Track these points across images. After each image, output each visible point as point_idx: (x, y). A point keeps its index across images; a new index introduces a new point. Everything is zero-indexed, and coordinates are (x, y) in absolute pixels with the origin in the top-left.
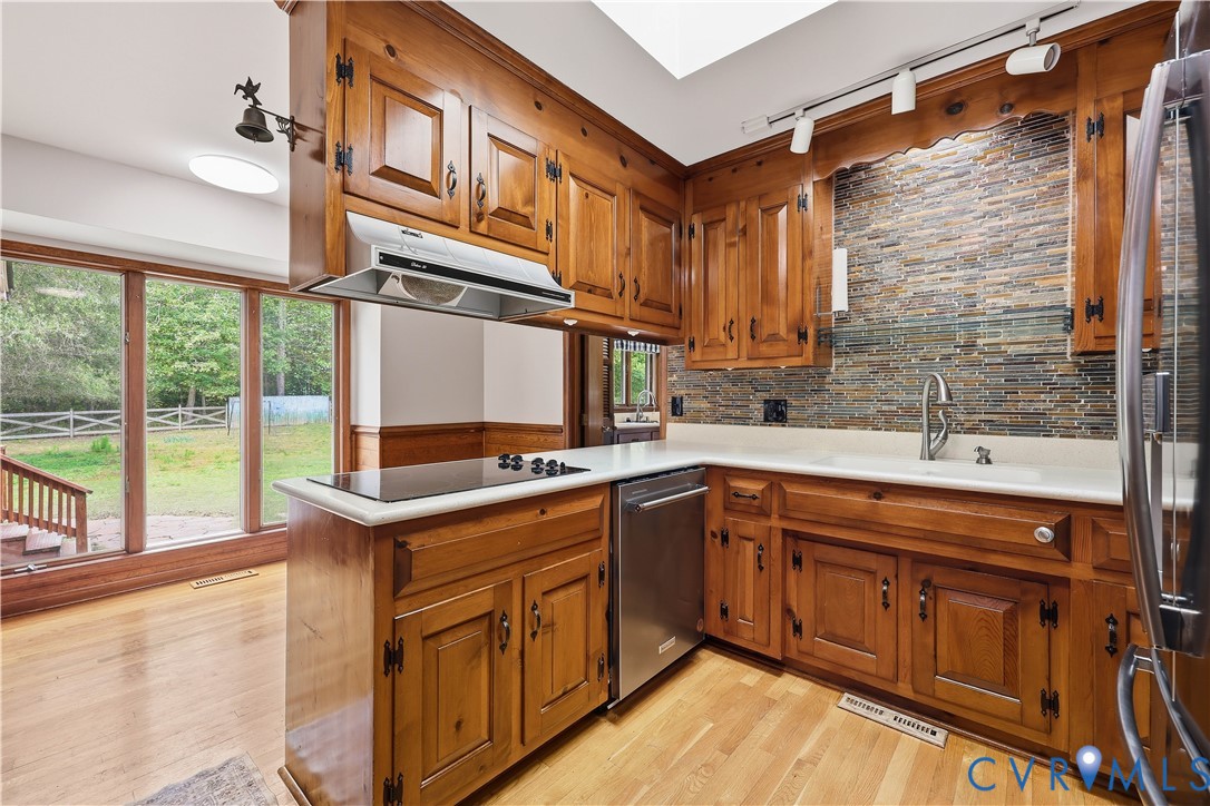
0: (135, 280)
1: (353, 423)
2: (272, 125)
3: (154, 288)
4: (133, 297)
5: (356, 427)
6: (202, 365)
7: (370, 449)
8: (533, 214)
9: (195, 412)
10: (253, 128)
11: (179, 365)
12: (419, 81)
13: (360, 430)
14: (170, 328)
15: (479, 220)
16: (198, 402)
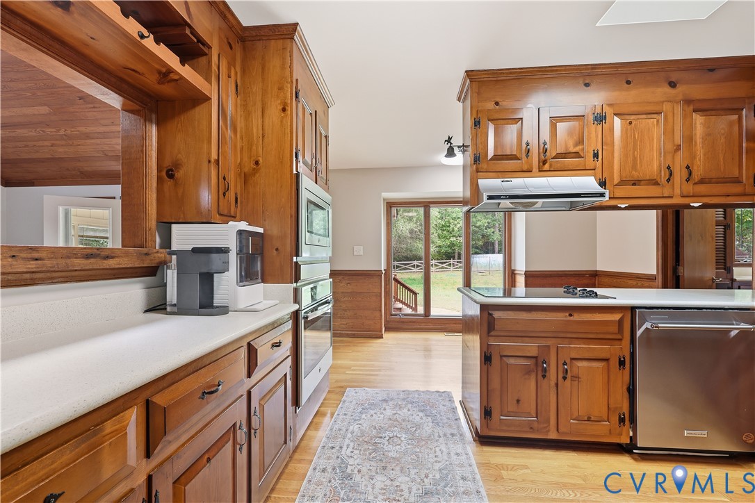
0: (427, 209)
1: (513, 268)
2: (456, 150)
3: (434, 212)
4: (427, 216)
5: (514, 270)
7: (521, 280)
8: (583, 149)
9: (458, 262)
10: (450, 153)
11: (452, 239)
12: (510, 111)
13: (515, 272)
14: (449, 222)
15: (544, 164)
16: (459, 257)
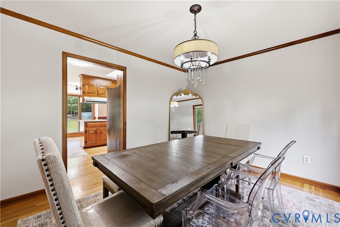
1: (95, 116)
2: (78, 88)
6: (74, 105)
9: (72, 116)
10: (77, 89)
12: (91, 83)
15: (98, 95)
16: (73, 114)
